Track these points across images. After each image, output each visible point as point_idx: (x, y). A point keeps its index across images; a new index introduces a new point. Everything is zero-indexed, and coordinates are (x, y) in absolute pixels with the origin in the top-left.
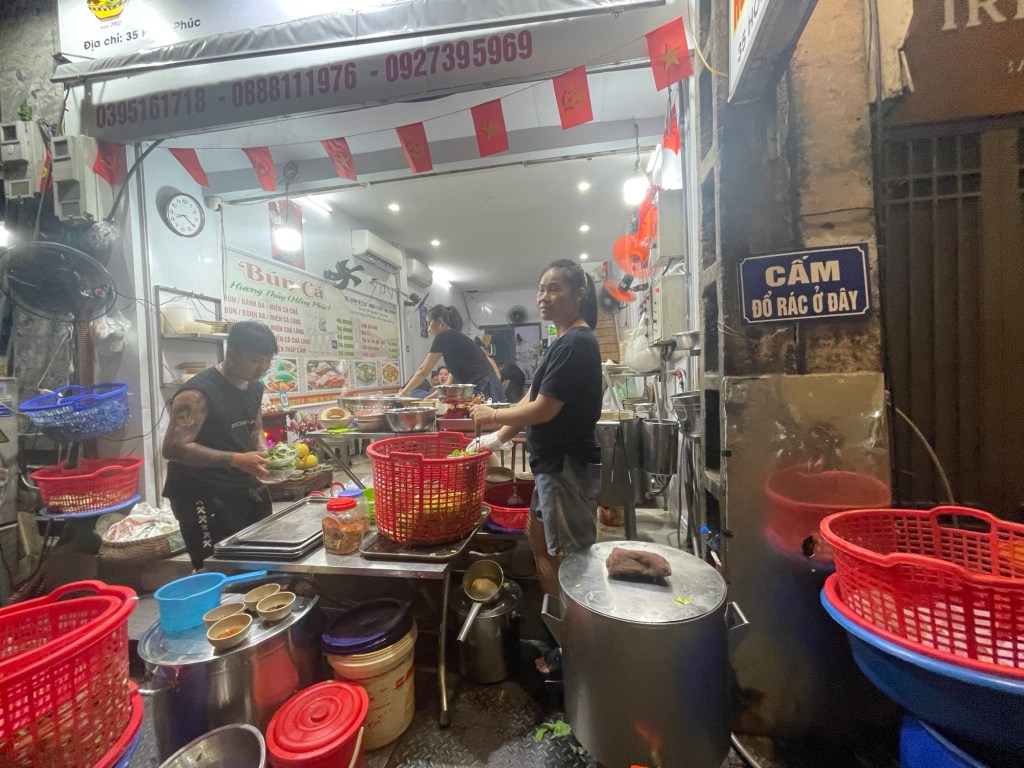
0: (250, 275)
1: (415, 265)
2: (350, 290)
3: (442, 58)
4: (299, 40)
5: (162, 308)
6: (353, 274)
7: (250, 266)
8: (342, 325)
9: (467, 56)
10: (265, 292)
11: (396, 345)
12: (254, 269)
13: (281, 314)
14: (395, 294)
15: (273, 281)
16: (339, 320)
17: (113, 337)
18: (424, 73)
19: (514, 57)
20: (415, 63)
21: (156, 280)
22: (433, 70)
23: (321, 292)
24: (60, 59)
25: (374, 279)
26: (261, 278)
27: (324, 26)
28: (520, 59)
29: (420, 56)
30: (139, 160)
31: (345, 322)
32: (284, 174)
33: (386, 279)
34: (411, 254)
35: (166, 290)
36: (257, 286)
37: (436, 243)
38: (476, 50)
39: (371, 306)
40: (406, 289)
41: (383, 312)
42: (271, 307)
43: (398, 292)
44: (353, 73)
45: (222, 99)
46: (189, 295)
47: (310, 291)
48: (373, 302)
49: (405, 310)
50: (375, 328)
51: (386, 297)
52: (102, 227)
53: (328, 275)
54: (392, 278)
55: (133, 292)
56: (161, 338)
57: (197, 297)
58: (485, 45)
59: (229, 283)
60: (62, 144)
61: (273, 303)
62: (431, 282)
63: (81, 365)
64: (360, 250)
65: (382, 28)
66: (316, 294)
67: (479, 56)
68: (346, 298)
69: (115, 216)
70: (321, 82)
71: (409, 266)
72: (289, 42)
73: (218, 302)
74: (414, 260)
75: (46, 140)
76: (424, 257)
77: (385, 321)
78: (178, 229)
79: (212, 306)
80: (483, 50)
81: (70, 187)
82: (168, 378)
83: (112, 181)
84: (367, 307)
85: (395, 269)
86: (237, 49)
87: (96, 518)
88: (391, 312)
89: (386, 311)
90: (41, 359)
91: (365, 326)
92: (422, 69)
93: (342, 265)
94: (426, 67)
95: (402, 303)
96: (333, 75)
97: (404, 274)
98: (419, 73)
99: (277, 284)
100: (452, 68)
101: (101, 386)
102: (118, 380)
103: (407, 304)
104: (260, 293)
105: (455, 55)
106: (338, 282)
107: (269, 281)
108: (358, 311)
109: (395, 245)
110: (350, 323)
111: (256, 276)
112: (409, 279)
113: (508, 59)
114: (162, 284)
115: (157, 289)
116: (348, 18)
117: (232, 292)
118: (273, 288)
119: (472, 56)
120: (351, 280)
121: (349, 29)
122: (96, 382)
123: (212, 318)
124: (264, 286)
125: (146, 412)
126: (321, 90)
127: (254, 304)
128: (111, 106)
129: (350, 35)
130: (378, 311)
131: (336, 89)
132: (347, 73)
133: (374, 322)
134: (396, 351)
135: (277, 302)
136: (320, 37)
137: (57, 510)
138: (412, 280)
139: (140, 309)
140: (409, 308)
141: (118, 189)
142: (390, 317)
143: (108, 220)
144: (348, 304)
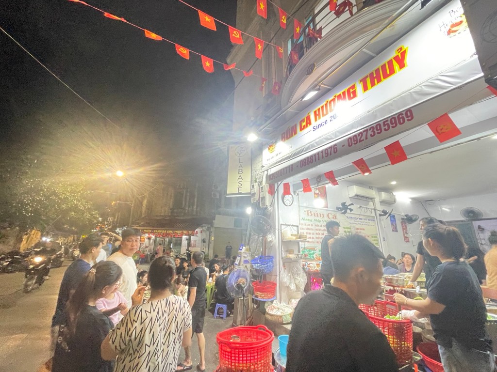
0: (308, 215)
1: (384, 195)
2: (349, 213)
3: (370, 133)
4: (318, 145)
5: (282, 231)
6: (349, 207)
7: (308, 211)
8: (346, 230)
9: (381, 129)
10: (313, 220)
11: (376, 237)
12: (309, 212)
13: (320, 228)
14: (373, 211)
15: (316, 215)
16: (344, 228)
17: (271, 242)
18: (363, 140)
19: (404, 121)
20: (359, 138)
21: (281, 222)
22: (366, 138)
23: (335, 216)
24: (263, 167)
25: (361, 206)
26: (312, 215)
27: (325, 139)
28: (408, 122)
29: (360, 135)
30: (278, 187)
31: (348, 228)
32: (317, 180)
33: (367, 205)
34: (381, 190)
35: (283, 225)
36: (310, 218)
37: (394, 183)
38: (384, 125)
39: (360, 219)
40: (380, 208)
41: (367, 221)
42: (316, 225)
43: (375, 210)
44: (336, 148)
45: (297, 166)
46: (289, 225)
47: (331, 216)
48: (361, 217)
49: (380, 219)
50: (364, 229)
51: (368, 214)
52: (269, 208)
53: (338, 209)
54: (371, 203)
55: (275, 226)
56: (282, 241)
57: (291, 226)
58: (389, 122)
59: (301, 218)
60: (262, 187)
61: (317, 224)
62: (395, 201)
63: (264, 249)
64: (352, 194)
65: (344, 133)
66: (333, 218)
67: (386, 127)
68: (347, 217)
69: (272, 204)
70: (326, 154)
71: (380, 196)
72: (315, 146)
73: (298, 226)
74: (383, 193)
75: (259, 186)
76: (388, 190)
77: (369, 225)
78: (287, 204)
79: (295, 228)
80: (388, 124)
81: (263, 198)
82: (284, 256)
83: (272, 195)
84: (358, 220)
85: (372, 199)
86: (301, 153)
87: (265, 302)
88: (372, 220)
89: (369, 220)
90: (255, 246)
91: (358, 229)
92: (362, 139)
93: (344, 204)
94: (364, 137)
95: (378, 215)
96: (329, 150)
97: (377, 200)
98: (360, 141)
99: (318, 216)
100: (374, 135)
101: (267, 256)
102: (271, 255)
103: (380, 215)
104: (311, 220)
105: (375, 130)
106: (343, 211)
107: (315, 215)
108: (353, 222)
109: (371, 188)
110: (350, 228)
111: (310, 214)
112: (380, 202)
113: (401, 124)
114: (282, 223)
115: (281, 224)
116: (333, 134)
117: (302, 222)
118: (316, 218)
119: (383, 128)
120: (348, 210)
121: (333, 137)
122: (266, 255)
123: (296, 233)
124: (313, 218)
125: (278, 266)
126: (326, 156)
127: (309, 225)
128: (272, 174)
129: (333, 139)
130: (364, 221)
131: (331, 154)
132: (334, 149)
133: (363, 227)
134: (377, 240)
135: (318, 223)
136: (324, 142)
137: (256, 296)
138: (383, 202)
139: (277, 232)
140: (382, 217)
141: (273, 196)
142: (371, 223)
143: (271, 206)
144: (348, 219)
